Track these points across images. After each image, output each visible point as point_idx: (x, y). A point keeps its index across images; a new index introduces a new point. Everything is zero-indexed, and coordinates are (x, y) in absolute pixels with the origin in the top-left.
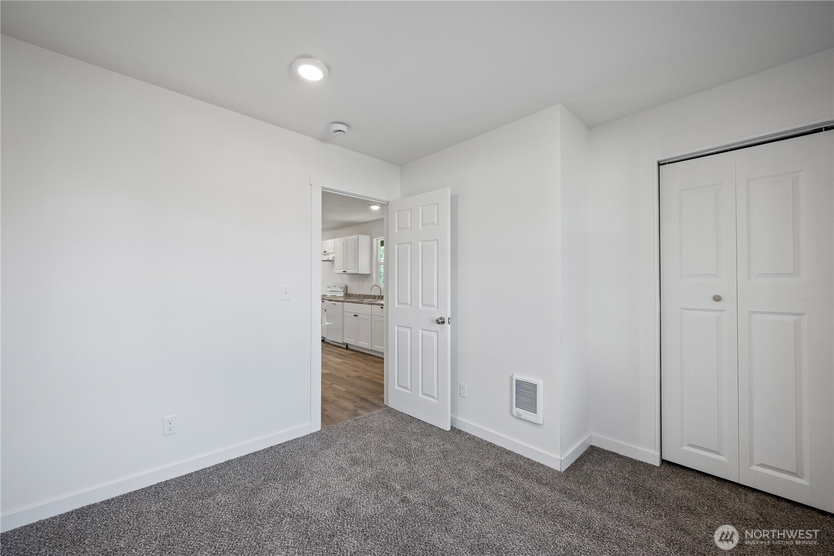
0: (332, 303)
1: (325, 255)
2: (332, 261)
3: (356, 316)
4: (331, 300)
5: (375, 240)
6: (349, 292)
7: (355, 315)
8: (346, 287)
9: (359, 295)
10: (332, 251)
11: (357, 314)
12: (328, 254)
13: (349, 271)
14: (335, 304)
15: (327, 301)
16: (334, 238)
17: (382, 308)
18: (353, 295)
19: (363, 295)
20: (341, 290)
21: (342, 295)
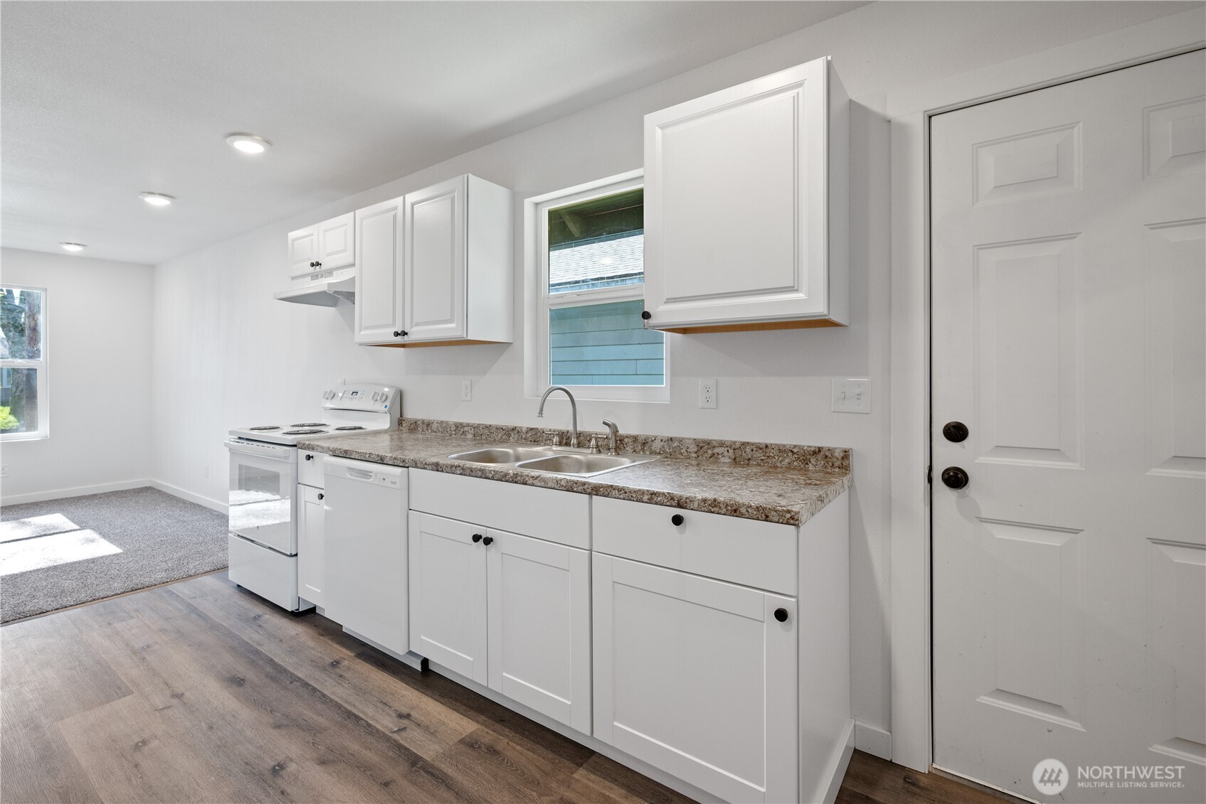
0: (350, 469)
1: (315, 277)
2: (341, 298)
3: (488, 541)
4: (345, 455)
5: (528, 203)
6: (410, 414)
7: (476, 538)
8: (401, 395)
9: (459, 426)
10: (346, 258)
11: (485, 533)
12: (330, 272)
13: (416, 334)
14: (366, 474)
15: (328, 458)
16: (352, 208)
17: (677, 520)
18: (429, 424)
19: (476, 427)
20: (380, 407)
21: (384, 423)
